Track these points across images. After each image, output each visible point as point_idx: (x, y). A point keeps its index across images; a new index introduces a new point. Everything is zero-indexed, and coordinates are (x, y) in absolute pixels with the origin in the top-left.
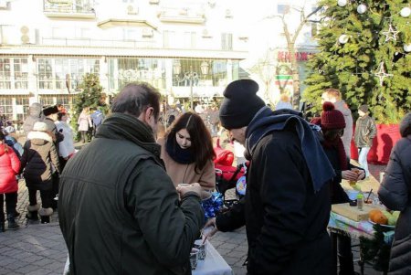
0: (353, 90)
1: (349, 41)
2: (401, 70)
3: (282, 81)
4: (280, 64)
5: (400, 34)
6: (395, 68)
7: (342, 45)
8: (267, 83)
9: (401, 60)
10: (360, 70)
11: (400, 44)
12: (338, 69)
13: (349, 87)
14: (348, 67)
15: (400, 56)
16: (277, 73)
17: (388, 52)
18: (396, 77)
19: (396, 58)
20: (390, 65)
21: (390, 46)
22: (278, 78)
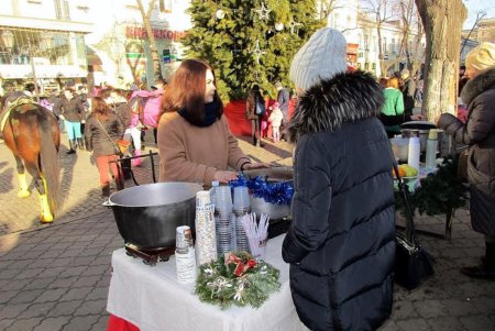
0: (231, 67)
1: (226, 17)
2: (273, 48)
3: (133, 60)
4: (129, 40)
5: (271, 13)
6: (268, 46)
7: (219, 20)
8: (117, 62)
9: (273, 38)
10: (238, 47)
11: (272, 23)
12: (215, 45)
13: (227, 65)
14: (225, 44)
15: (272, 34)
16: (127, 51)
17: (262, 30)
18: (270, 54)
19: (268, 36)
20: (264, 43)
21: (263, 24)
22: (127, 56)
